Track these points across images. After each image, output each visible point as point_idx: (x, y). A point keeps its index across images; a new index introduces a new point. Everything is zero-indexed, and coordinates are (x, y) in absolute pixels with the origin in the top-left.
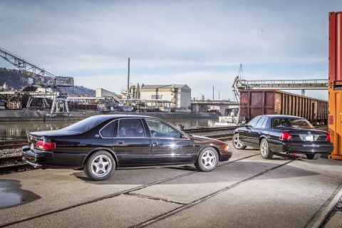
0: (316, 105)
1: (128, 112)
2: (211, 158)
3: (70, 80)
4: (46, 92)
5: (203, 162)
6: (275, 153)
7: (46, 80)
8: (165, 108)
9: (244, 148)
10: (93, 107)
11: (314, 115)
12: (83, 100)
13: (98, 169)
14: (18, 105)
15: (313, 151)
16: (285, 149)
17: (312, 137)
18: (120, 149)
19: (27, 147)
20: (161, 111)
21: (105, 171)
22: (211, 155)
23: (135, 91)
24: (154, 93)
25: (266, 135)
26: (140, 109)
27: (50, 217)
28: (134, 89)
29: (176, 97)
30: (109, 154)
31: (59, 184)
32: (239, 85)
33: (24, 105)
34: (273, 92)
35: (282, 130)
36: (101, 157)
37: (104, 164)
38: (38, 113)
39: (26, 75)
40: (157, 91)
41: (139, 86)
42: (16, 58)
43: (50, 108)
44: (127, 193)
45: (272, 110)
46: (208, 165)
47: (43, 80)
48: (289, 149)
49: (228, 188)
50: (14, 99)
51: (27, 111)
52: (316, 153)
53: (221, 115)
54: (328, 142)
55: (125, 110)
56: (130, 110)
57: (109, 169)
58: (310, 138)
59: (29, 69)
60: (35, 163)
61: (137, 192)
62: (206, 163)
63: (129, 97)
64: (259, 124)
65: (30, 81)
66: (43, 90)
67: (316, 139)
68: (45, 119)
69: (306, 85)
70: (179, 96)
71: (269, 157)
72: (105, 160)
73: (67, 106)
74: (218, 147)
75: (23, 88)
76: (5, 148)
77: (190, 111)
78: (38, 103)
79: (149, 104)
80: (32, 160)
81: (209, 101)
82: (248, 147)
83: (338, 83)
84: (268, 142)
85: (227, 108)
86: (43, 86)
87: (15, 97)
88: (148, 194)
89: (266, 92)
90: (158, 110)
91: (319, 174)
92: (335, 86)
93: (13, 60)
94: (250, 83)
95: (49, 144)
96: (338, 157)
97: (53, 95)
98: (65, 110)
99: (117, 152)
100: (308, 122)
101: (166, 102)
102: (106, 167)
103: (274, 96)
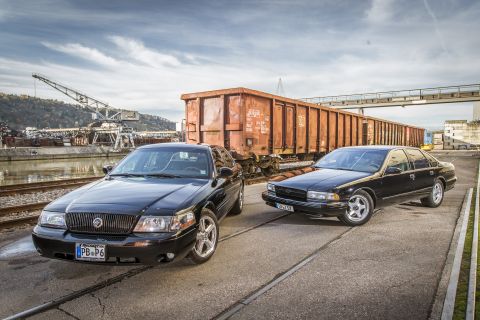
0: (370, 126)
3: (135, 114)
4: (110, 127)
14: (86, 141)
38: (102, 149)
43: (114, 144)
66: (107, 125)
68: (108, 155)
69: (366, 101)
73: (132, 141)
86: (107, 121)
87: (81, 134)
93: (74, 96)
97: (116, 130)
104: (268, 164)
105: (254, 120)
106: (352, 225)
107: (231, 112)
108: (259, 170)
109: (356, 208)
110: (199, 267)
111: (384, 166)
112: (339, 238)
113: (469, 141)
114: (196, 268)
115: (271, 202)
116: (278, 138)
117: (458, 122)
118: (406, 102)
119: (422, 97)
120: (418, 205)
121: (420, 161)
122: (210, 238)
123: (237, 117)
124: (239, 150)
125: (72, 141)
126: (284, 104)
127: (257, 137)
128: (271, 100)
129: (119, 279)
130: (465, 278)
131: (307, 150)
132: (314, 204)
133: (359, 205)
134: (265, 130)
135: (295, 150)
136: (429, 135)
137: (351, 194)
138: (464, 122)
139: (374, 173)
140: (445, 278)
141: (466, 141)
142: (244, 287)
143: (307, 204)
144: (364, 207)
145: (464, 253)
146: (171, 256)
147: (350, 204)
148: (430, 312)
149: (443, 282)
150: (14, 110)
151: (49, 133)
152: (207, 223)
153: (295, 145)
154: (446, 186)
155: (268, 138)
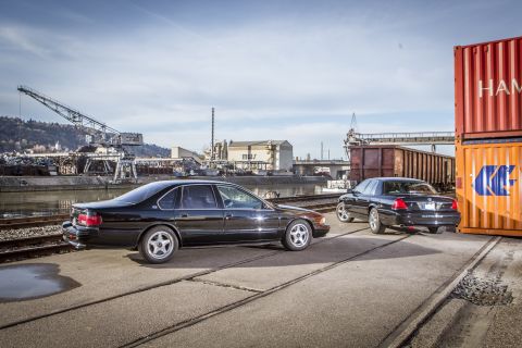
0: (449, 164)
1: (212, 177)
2: (302, 233)
3: (138, 137)
4: (108, 153)
5: (293, 238)
6: (388, 227)
7: (108, 136)
8: (260, 170)
9: (351, 220)
10: (167, 171)
11: (446, 177)
12: (155, 161)
13: (156, 249)
15: (436, 223)
16: (400, 220)
17: (433, 205)
18: (184, 224)
19: (68, 222)
20: (254, 175)
21: (165, 251)
22: (302, 230)
23: (222, 149)
24: (246, 152)
25: (376, 203)
26: (228, 173)
27: (88, 308)
28: (220, 147)
29: (273, 156)
30: (170, 230)
31: (108, 268)
32: (352, 140)
33: (80, 170)
34: (392, 148)
35: (395, 197)
36: (160, 233)
37: (164, 242)
38: (98, 179)
39: (84, 132)
40: (249, 149)
41: (226, 144)
42: (69, 111)
43: (114, 173)
44: (190, 279)
45: (391, 171)
46: (299, 242)
47: (104, 137)
48: (405, 220)
49: (319, 271)
50: (68, 163)
51: (84, 177)
52: (441, 225)
53: (331, 179)
54: (455, 211)
55: (208, 173)
56: (214, 174)
57: (171, 249)
58: (430, 206)
59: (85, 123)
60: (77, 242)
61: (202, 277)
62: (296, 240)
63: (213, 157)
64: (368, 189)
65: (88, 139)
66: (104, 150)
67: (438, 207)
68: (106, 187)
69: (438, 139)
70: (278, 156)
71: (381, 231)
72: (165, 238)
73: (134, 170)
74: (312, 219)
75: (80, 148)
76: (49, 224)
77: (291, 174)
78: (98, 167)
79: (240, 166)
80: (73, 239)
81: (316, 160)
82: (356, 220)
83: (466, 137)
84: (379, 212)
85: (339, 169)
86: (104, 145)
87: (69, 161)
88: (217, 279)
89: (383, 149)
90: (250, 173)
91: (440, 252)
92: (464, 140)
93: (66, 114)
94: (365, 137)
95: (94, 218)
96: (469, 230)
98: (133, 176)
99: (180, 227)
100: (430, 186)
101: (261, 163)
102: (167, 247)
103: (393, 153)
151: (31, 159)
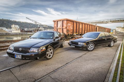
0: (98, 28)
14: (37, 31)
39: (38, 25)
66: (41, 28)
93: (34, 22)
104: (72, 36)
105: (69, 26)
106: (89, 51)
107: (64, 24)
108: (70, 38)
109: (90, 47)
110: (48, 60)
111: (99, 37)
112: (85, 54)
113: (122, 32)
114: (47, 61)
115: (70, 45)
116: (75, 30)
117: (119, 27)
118: (107, 22)
119: (111, 21)
120: (107, 46)
121: (108, 36)
122: (51, 53)
123: (65, 25)
124: (66, 33)
125: (34, 31)
126: (77, 22)
127: (70, 30)
128: (73, 22)
129: (28, 63)
130: (117, 67)
131: (82, 33)
132: (80, 46)
133: (91, 46)
134: (72, 28)
135: (79, 33)
136: (112, 30)
137: (89, 43)
138: (121, 27)
139: (96, 38)
140: (112, 66)
141: (121, 32)
142: (57, 66)
143: (78, 46)
144: (92, 47)
145: (118, 59)
146: (38, 58)
147: (89, 46)
148: (106, 77)
149: (111, 68)
150: (23, 25)
151: (30, 30)
152: (50, 50)
153: (79, 32)
154: (114, 42)
155: (72, 30)
